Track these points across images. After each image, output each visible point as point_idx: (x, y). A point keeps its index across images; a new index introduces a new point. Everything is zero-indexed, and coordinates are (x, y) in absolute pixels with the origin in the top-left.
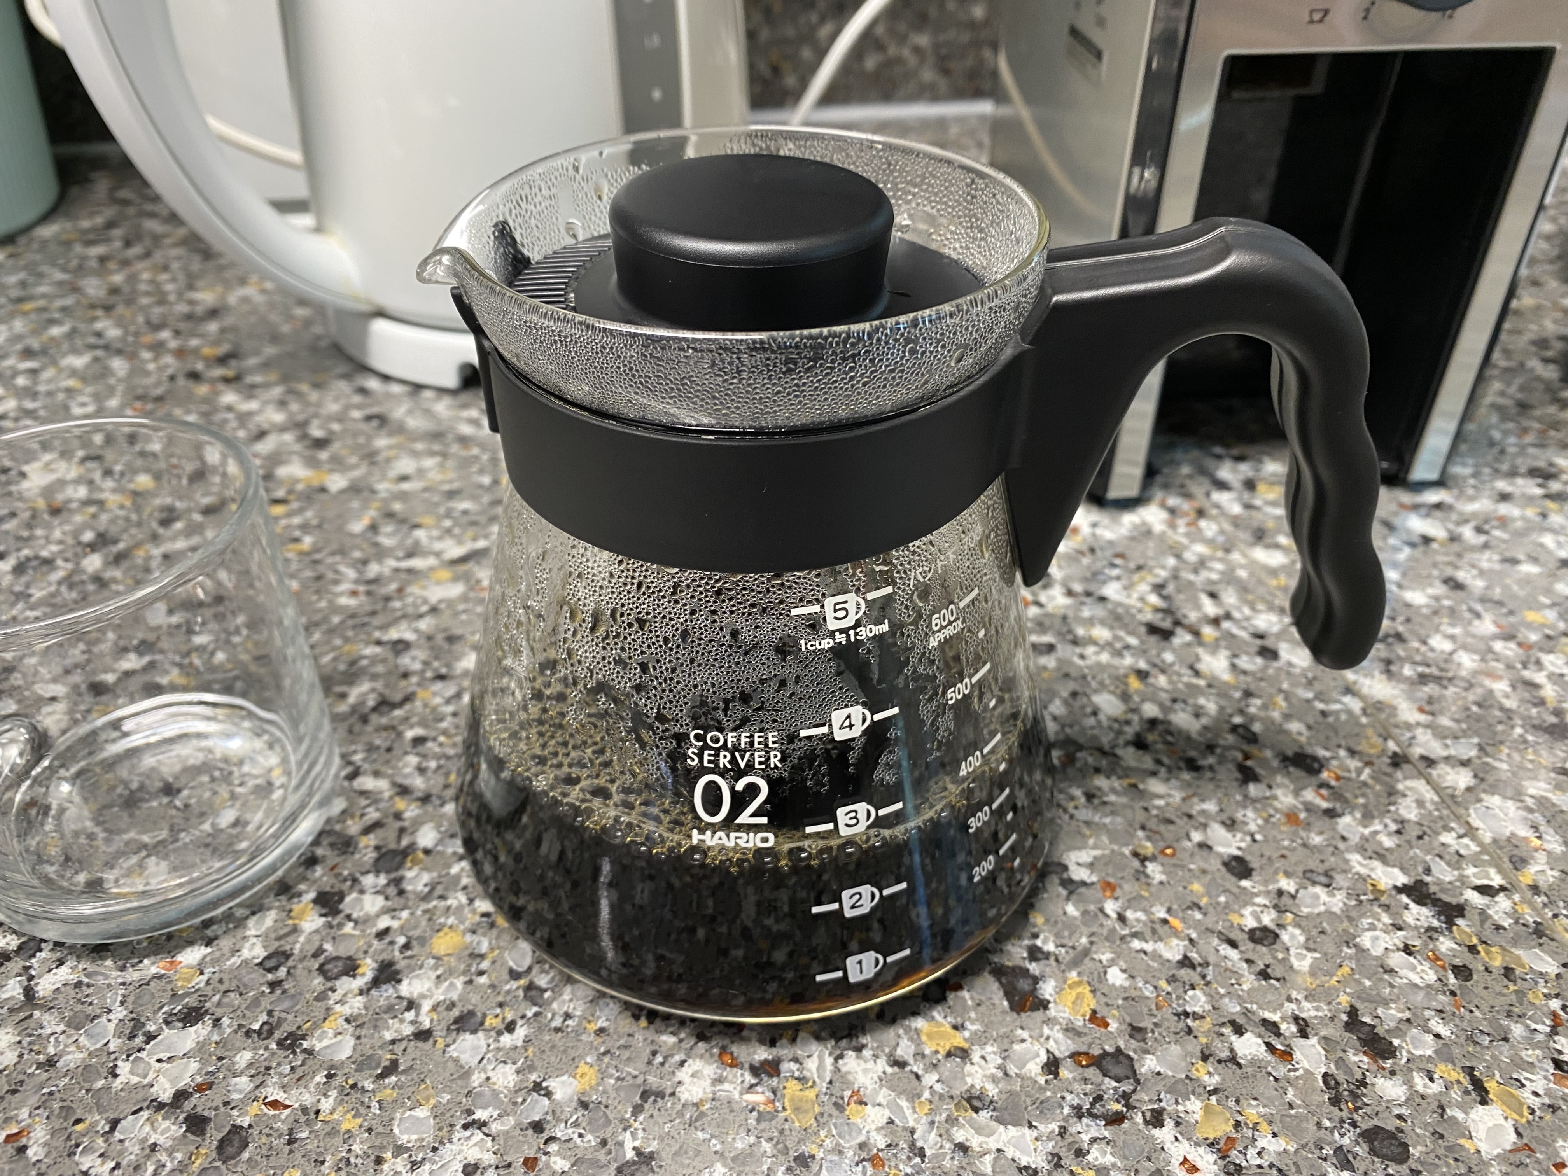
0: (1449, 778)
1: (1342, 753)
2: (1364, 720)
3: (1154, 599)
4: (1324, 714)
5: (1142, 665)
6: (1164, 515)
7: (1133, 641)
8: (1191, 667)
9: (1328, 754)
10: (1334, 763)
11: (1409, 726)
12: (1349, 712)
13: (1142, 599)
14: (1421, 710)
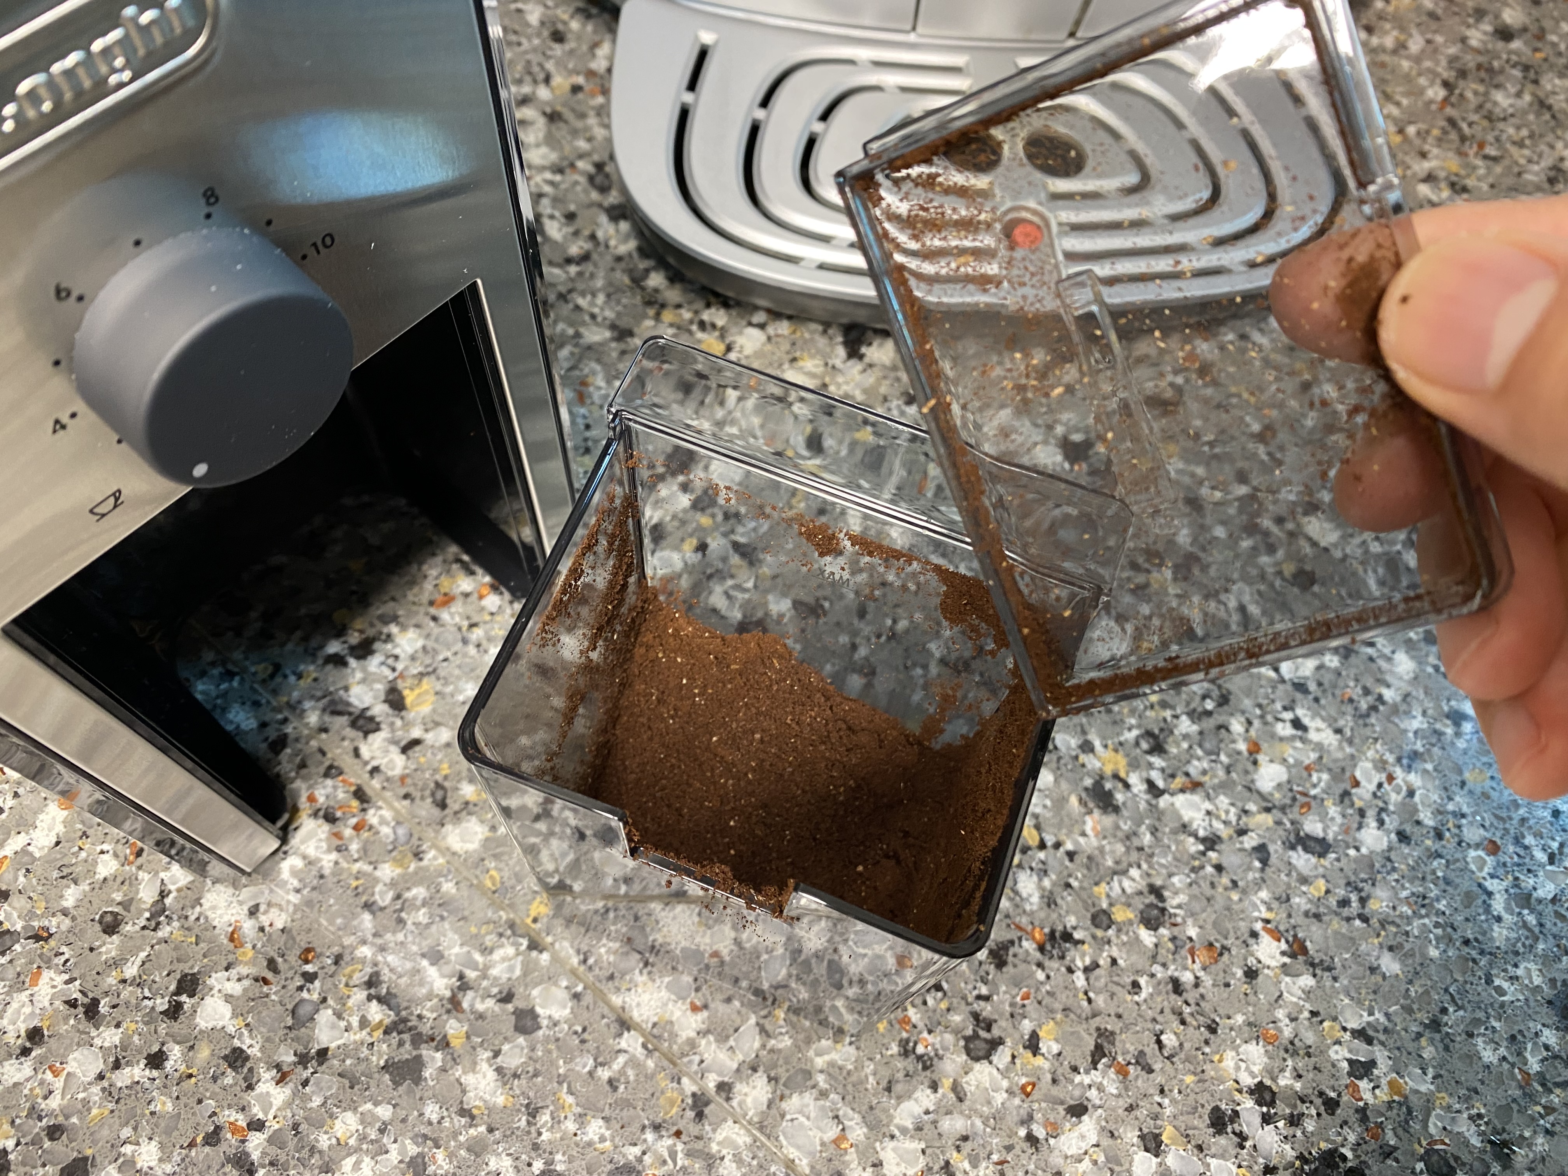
0: (749, 1100)
1: (649, 1136)
2: (650, 1064)
3: (376, 1013)
4: (612, 1083)
5: (413, 1150)
6: (323, 829)
7: (384, 1112)
8: (463, 1112)
9: (636, 1151)
10: (648, 1159)
11: (692, 1044)
12: (632, 1061)
13: (364, 1023)
14: (695, 1009)
